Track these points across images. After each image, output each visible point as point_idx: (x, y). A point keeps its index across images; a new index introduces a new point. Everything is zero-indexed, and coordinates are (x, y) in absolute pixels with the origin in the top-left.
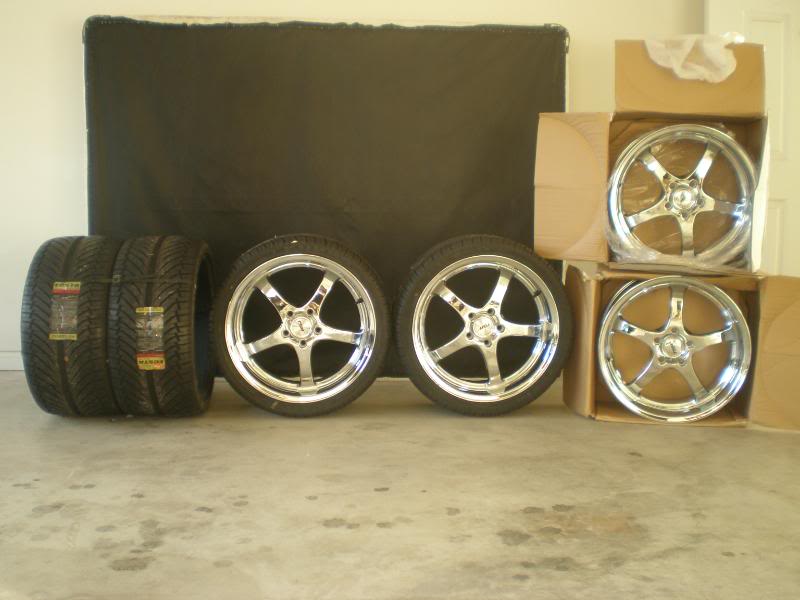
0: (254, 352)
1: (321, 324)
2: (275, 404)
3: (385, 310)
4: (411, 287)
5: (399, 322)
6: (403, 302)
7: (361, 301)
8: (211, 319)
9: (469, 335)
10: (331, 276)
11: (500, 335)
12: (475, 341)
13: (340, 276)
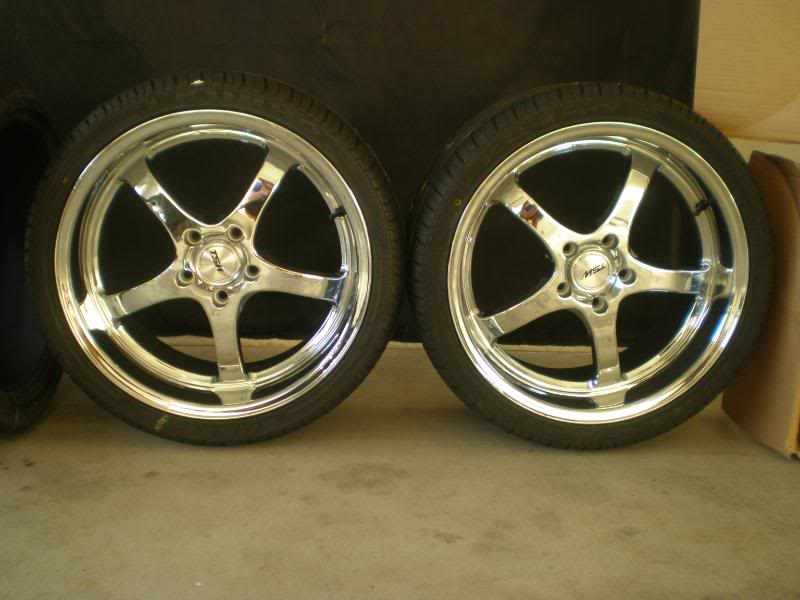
0: (124, 311)
1: (257, 260)
2: (163, 420)
3: (391, 234)
4: (446, 186)
5: (420, 259)
6: (430, 218)
7: (341, 212)
8: (27, 245)
9: (561, 287)
10: (280, 158)
11: (624, 289)
12: (573, 302)
13: (300, 159)
